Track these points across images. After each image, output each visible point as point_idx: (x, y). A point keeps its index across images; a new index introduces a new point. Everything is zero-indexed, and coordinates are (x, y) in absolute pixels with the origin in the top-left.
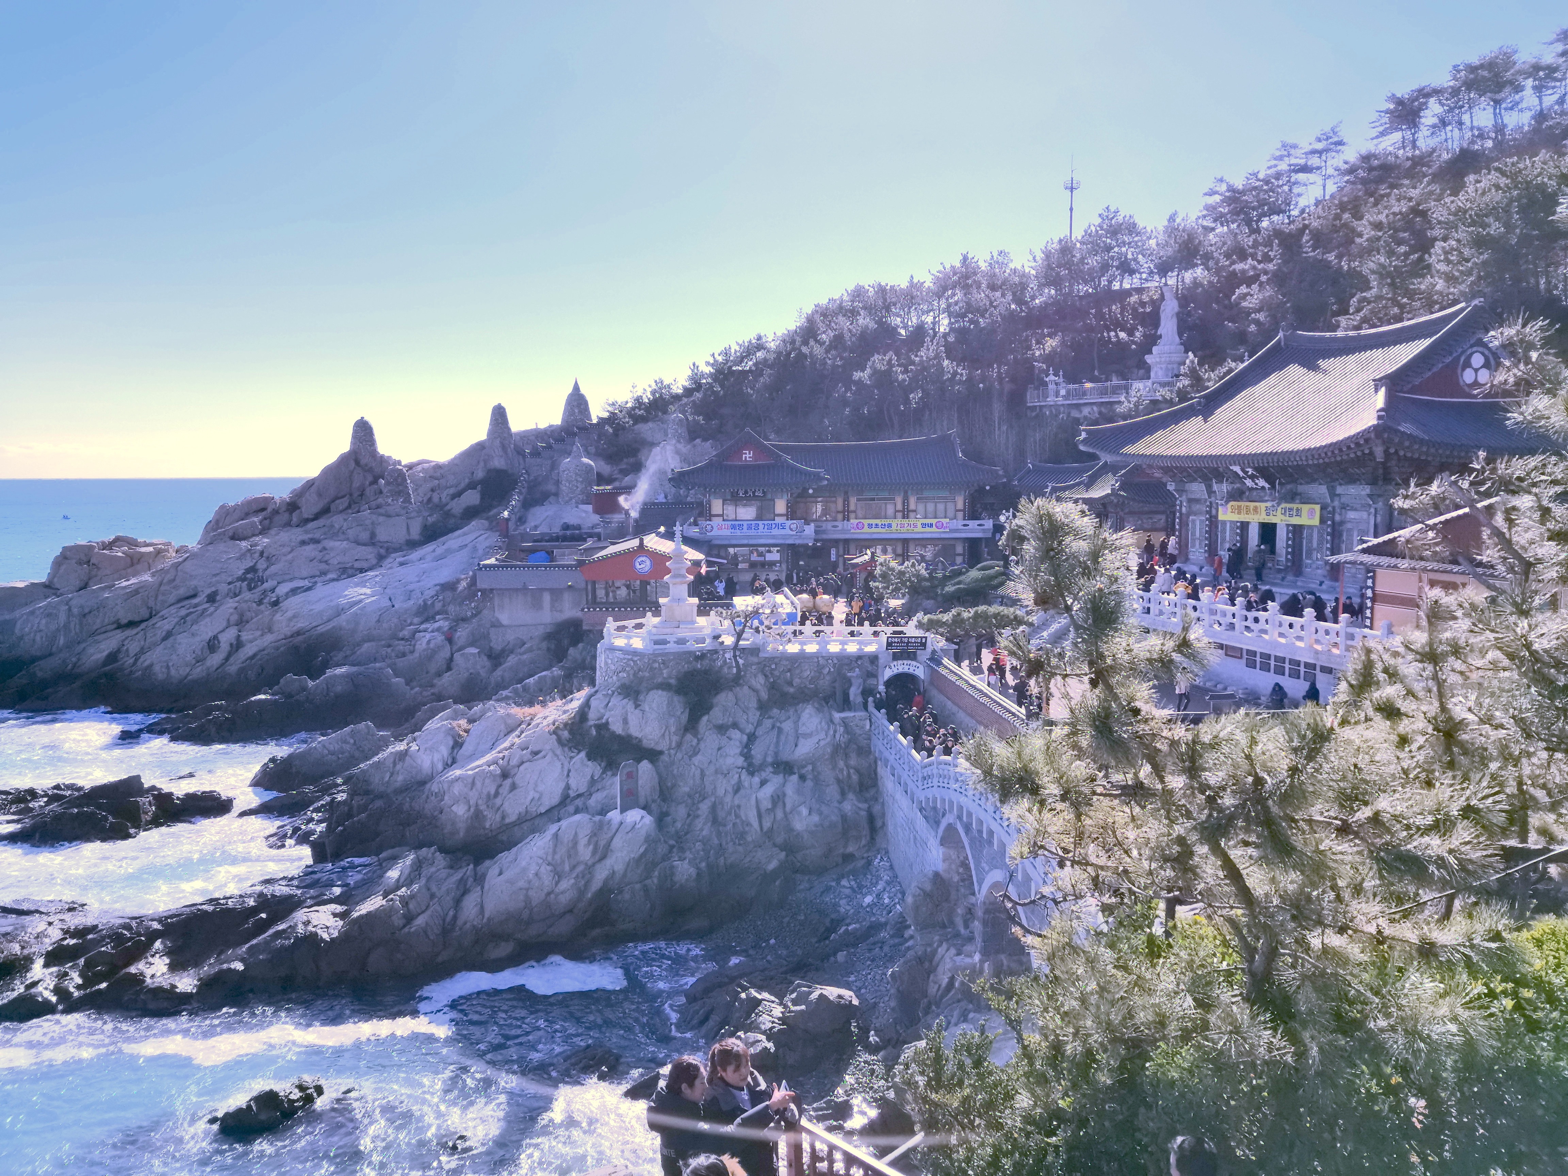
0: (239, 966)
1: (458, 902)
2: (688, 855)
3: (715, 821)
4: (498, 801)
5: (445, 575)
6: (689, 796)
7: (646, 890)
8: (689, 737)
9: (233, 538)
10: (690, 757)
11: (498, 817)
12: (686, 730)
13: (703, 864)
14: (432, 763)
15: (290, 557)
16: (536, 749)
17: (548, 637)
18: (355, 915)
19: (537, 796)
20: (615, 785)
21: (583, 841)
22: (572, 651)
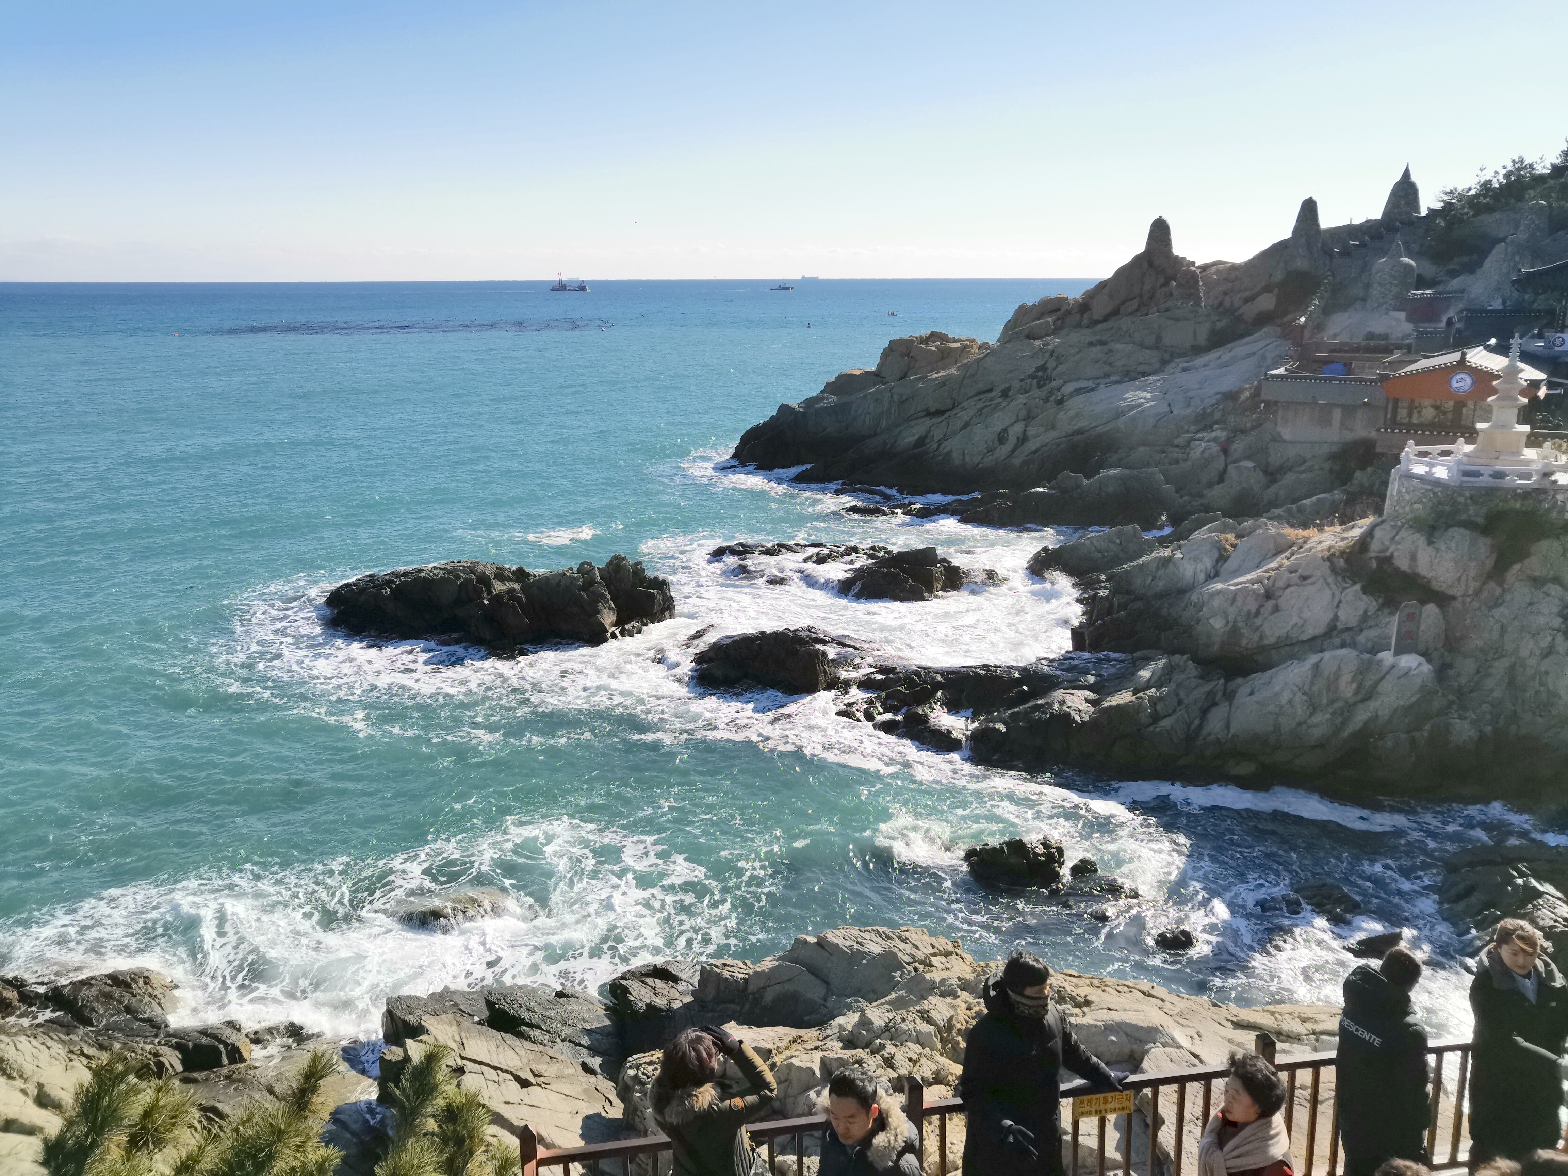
0: (1002, 728)
1: (1204, 713)
2: (1471, 715)
3: (1512, 684)
4: (1258, 621)
5: (1228, 382)
6: (1482, 650)
7: (1413, 742)
8: (1492, 584)
9: (1028, 337)
10: (1490, 608)
11: (1256, 638)
12: (1490, 576)
13: (1488, 729)
14: (1195, 574)
15: (1077, 357)
16: (1305, 574)
17: (1333, 457)
18: (1106, 704)
19: (1300, 622)
20: (1392, 625)
21: (1346, 678)
22: (1358, 474)
